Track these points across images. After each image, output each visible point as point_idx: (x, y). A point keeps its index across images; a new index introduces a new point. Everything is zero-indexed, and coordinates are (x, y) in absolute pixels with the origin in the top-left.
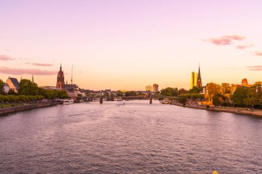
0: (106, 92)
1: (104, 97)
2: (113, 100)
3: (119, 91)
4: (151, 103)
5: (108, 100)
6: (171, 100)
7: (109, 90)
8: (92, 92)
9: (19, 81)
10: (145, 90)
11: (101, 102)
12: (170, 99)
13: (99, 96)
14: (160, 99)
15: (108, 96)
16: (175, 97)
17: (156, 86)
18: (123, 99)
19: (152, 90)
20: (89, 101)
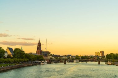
0: (68, 56)
1: (66, 60)
2: (73, 62)
3: (77, 56)
4: (99, 64)
5: (70, 62)
6: (114, 62)
7: (71, 55)
8: (59, 56)
9: (14, 50)
10: (95, 55)
11: (65, 63)
12: (112, 61)
13: (64, 59)
14: (105, 61)
15: (70, 59)
16: (116, 60)
17: (103, 52)
18: (80, 61)
19: (100, 55)
20: (57, 62)
